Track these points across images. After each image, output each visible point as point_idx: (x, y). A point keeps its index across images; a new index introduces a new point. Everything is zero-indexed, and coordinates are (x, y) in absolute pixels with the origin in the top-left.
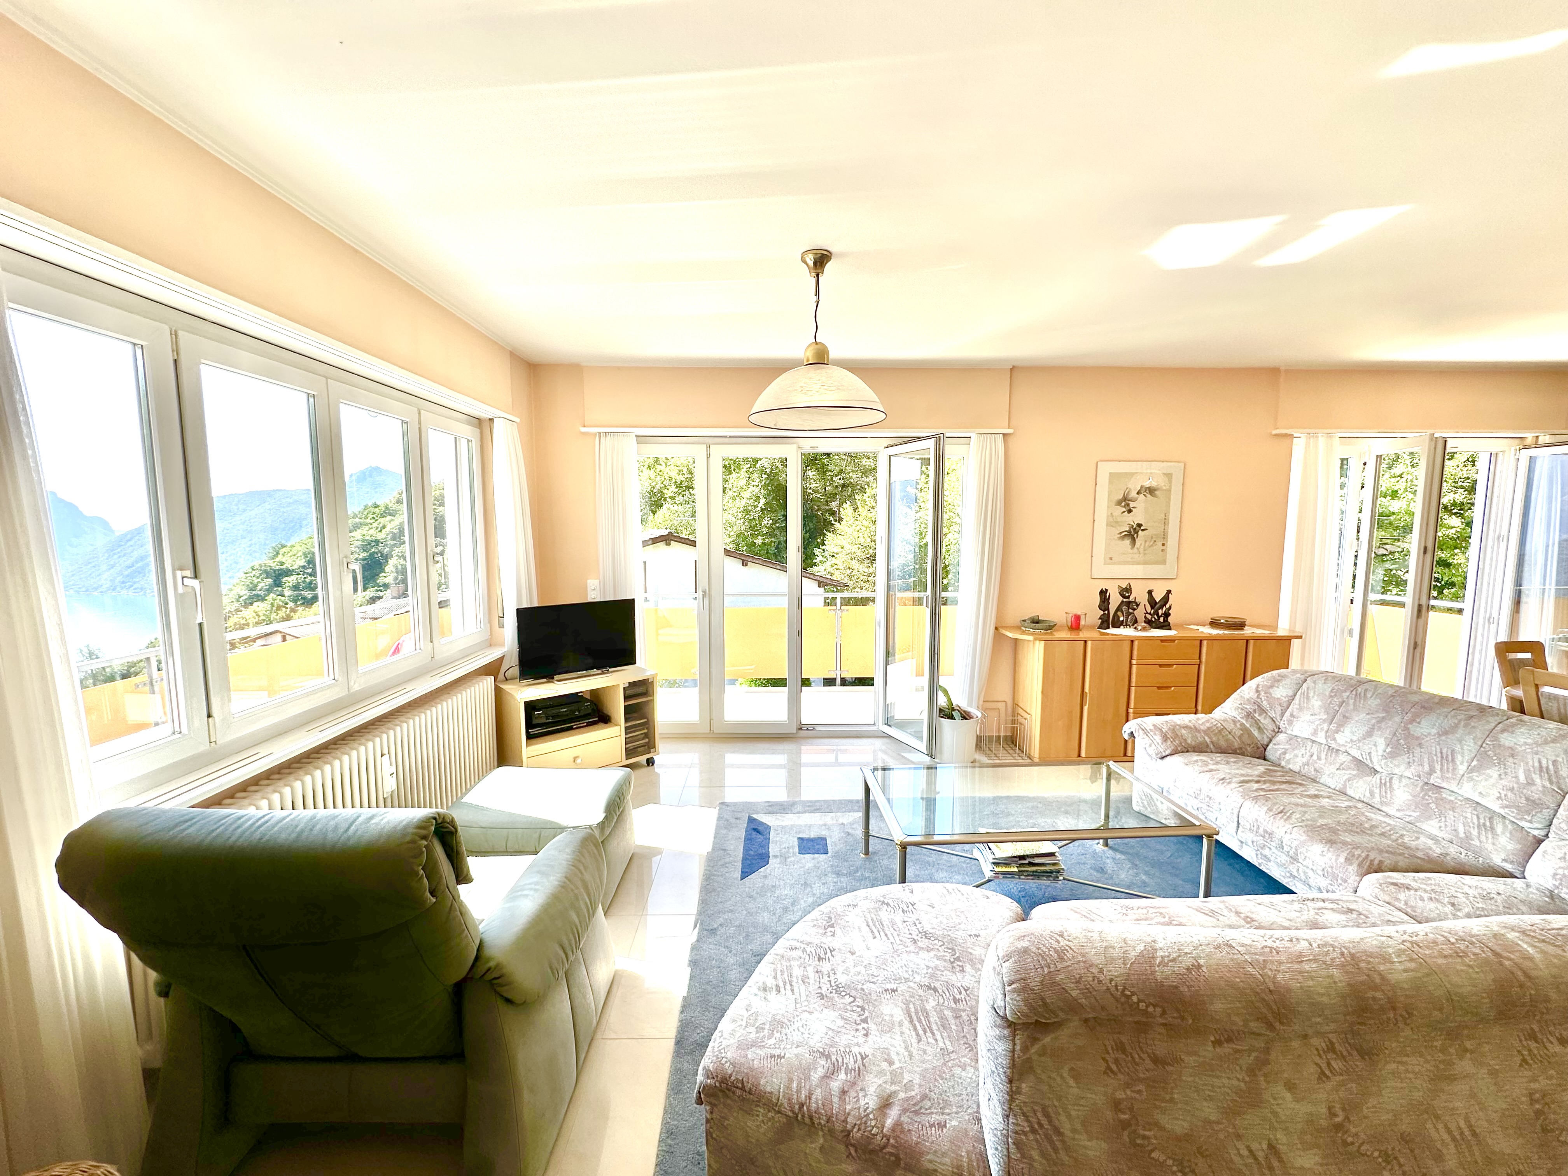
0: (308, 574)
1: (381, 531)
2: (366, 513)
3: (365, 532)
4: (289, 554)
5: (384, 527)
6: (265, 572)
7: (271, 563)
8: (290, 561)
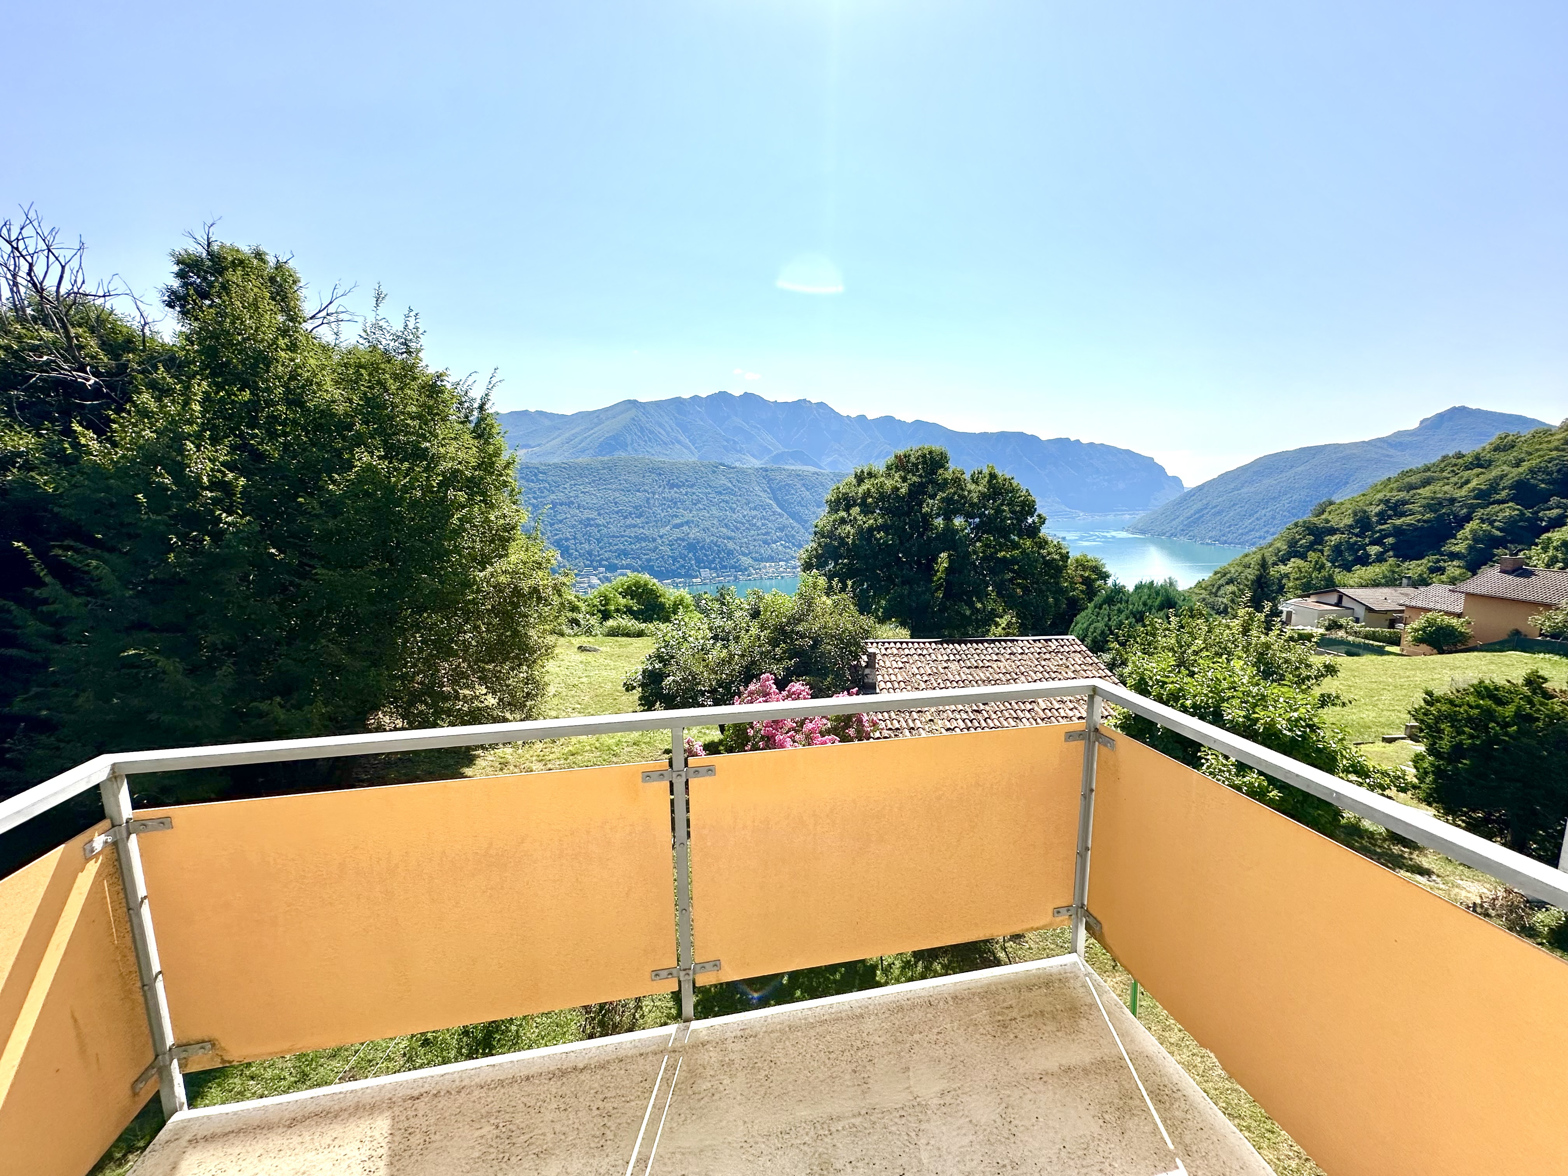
0: (1353, 534)
1: (1461, 487)
2: (1442, 465)
3: (1438, 488)
4: (1337, 512)
5: (1467, 482)
6: (1308, 528)
7: (1315, 520)
8: (1337, 519)
